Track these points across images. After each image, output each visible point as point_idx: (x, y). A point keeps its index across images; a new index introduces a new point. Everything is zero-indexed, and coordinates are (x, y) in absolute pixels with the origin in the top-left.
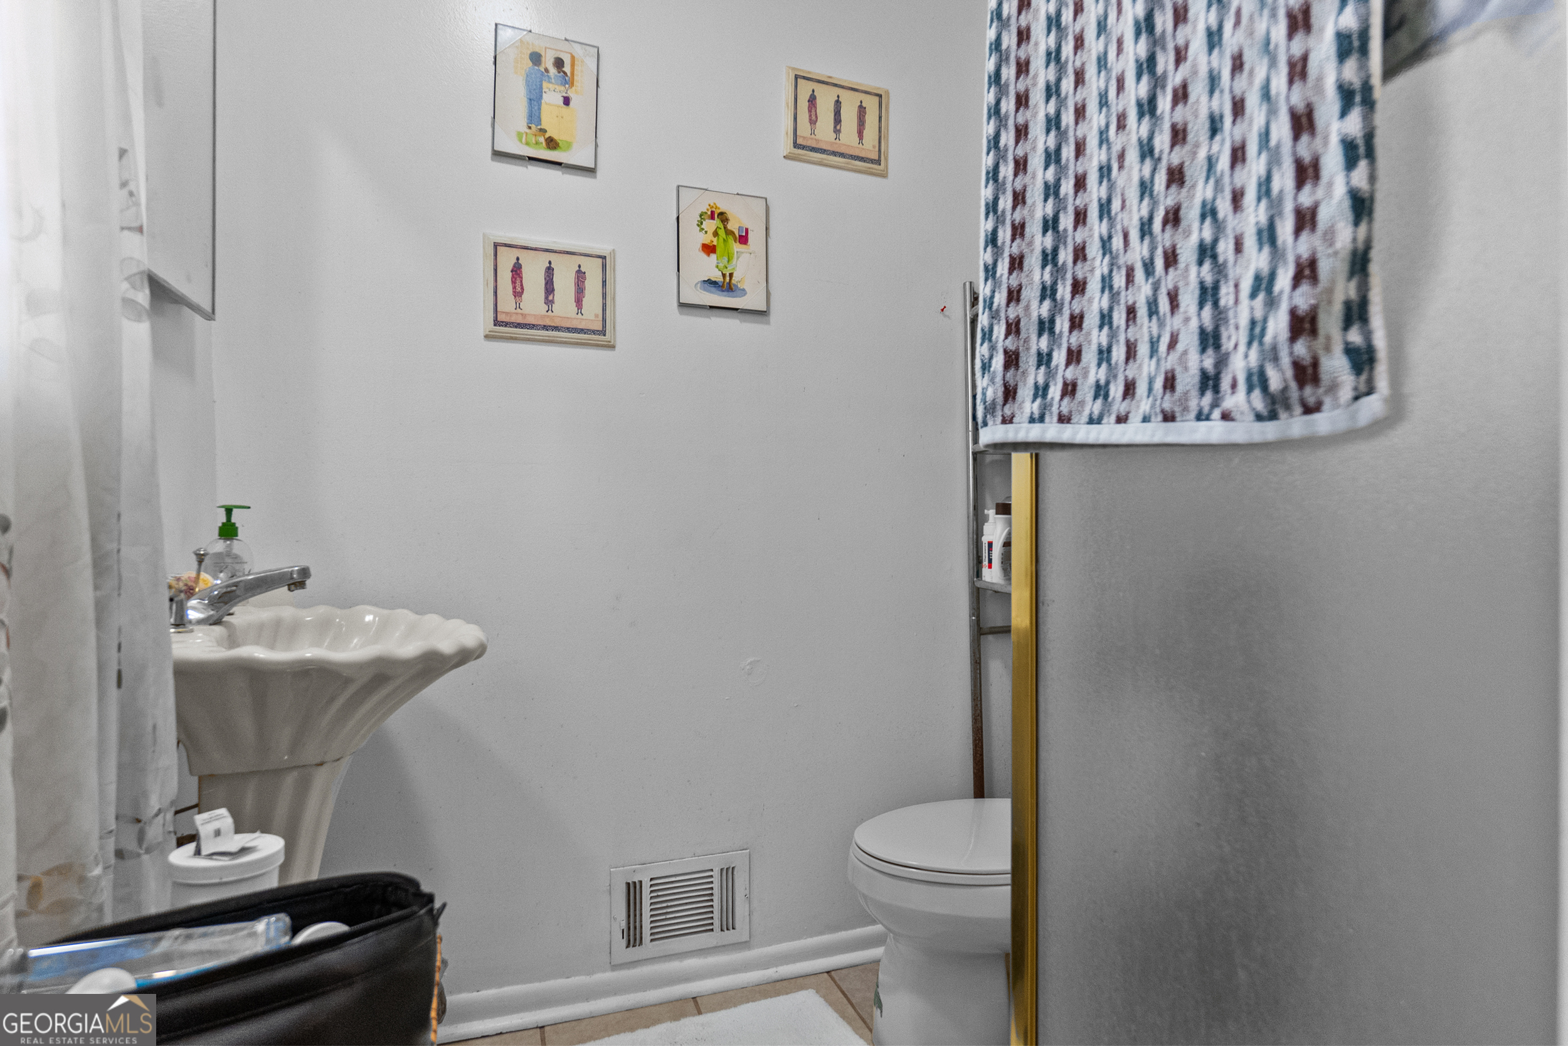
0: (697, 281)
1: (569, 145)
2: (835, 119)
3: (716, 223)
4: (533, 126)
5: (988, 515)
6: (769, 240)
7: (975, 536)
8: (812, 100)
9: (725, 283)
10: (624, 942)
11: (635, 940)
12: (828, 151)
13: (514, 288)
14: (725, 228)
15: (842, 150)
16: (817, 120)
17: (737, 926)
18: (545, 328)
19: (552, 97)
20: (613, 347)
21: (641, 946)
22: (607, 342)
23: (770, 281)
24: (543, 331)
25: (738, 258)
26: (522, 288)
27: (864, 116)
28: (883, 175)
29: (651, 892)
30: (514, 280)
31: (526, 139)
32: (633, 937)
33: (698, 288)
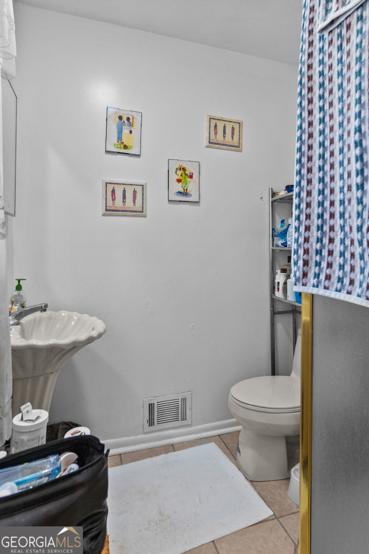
0: (175, 192)
1: (131, 147)
2: (224, 132)
3: (182, 171)
4: (119, 141)
5: (278, 272)
6: (200, 176)
7: (272, 279)
8: (216, 126)
9: (185, 193)
10: (148, 424)
11: (152, 423)
12: (221, 144)
13: (112, 198)
14: (185, 173)
15: (226, 143)
16: (217, 133)
17: (187, 418)
18: (123, 211)
19: (126, 131)
20: (146, 216)
21: (154, 426)
22: (144, 215)
23: (200, 191)
24: (122, 212)
25: (189, 183)
26: (115, 198)
27: (234, 131)
28: (241, 151)
29: (158, 407)
30: (112, 195)
31: (117, 146)
32: (151, 423)
33: (175, 195)
